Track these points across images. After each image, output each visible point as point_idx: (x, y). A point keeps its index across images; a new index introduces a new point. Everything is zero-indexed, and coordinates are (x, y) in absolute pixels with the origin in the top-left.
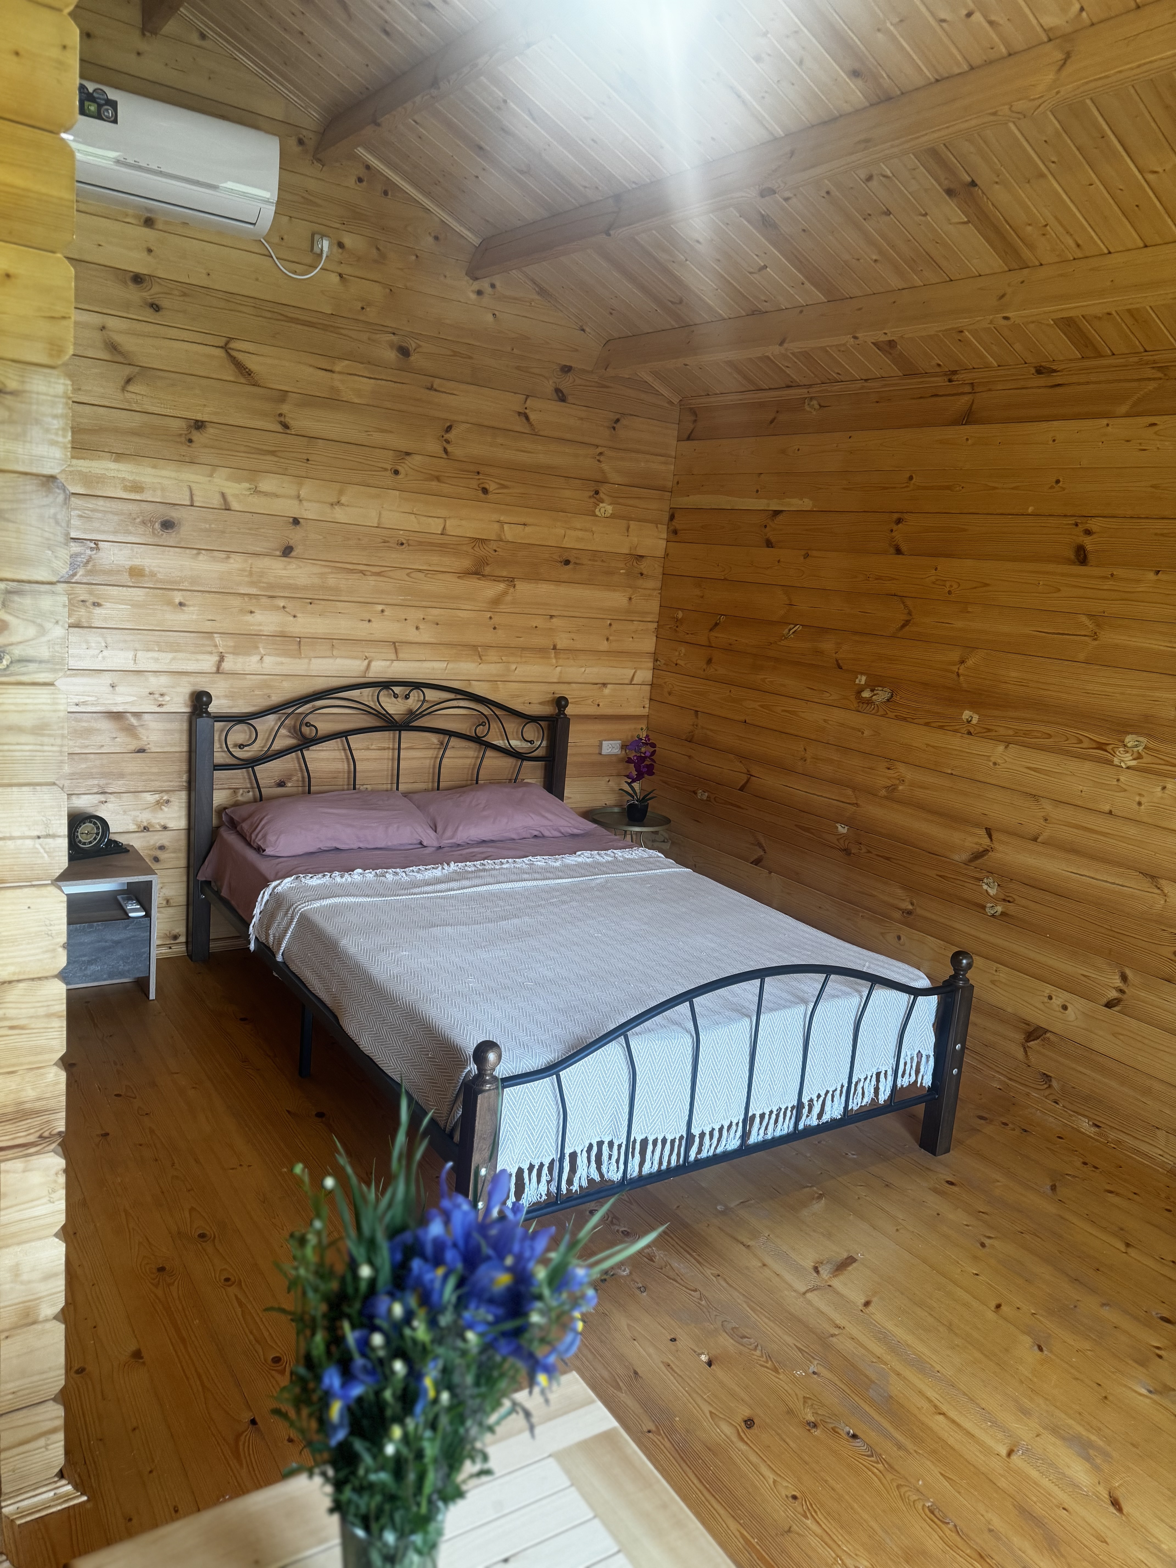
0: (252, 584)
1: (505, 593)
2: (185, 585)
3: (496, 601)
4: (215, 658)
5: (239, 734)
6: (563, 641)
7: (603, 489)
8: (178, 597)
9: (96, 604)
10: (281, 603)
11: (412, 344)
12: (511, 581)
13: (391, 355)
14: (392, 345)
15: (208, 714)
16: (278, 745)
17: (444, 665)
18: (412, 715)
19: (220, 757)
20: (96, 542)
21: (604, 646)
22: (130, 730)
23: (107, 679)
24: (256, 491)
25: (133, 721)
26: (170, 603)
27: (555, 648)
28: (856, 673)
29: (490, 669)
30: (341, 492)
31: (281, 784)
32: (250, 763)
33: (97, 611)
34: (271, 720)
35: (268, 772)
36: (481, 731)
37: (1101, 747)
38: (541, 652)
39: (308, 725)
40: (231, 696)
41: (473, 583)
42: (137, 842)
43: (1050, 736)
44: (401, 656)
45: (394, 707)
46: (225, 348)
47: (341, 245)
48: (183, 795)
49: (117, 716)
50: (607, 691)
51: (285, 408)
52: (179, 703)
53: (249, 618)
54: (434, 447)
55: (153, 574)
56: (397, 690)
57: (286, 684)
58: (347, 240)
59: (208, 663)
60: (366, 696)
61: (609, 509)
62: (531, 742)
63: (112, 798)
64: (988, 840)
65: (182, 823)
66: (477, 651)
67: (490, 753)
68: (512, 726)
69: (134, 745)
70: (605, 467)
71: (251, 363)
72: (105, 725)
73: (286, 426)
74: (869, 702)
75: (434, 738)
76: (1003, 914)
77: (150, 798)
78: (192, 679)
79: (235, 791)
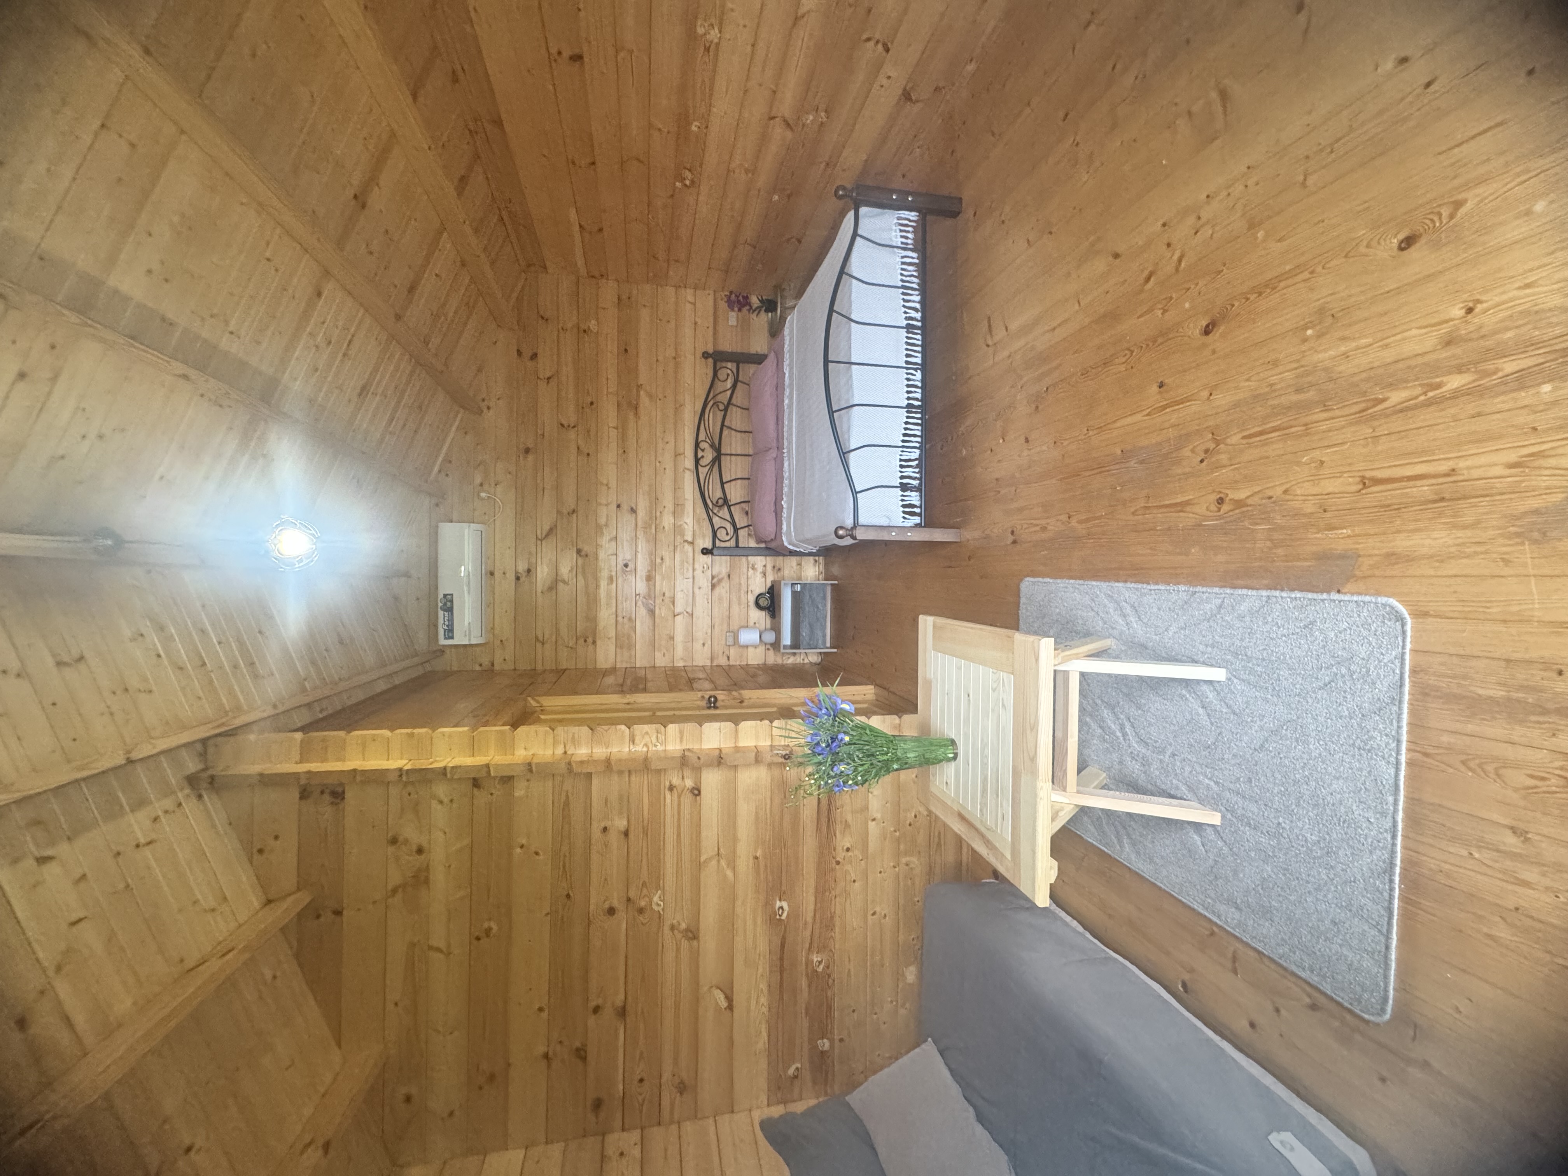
0: (651, 528)
1: (646, 391)
2: (653, 557)
3: (650, 396)
4: (686, 544)
5: (721, 534)
6: (670, 352)
7: (583, 326)
8: (658, 561)
9: (664, 595)
10: (658, 514)
11: (522, 446)
12: (639, 387)
13: (531, 457)
14: (525, 458)
15: (712, 549)
16: (728, 517)
17: (686, 428)
18: (712, 446)
19: (732, 543)
20: (636, 595)
21: (673, 323)
22: (720, 581)
23: (697, 591)
24: (606, 525)
25: (715, 580)
26: (661, 564)
27: (675, 358)
28: (674, 188)
29: (688, 400)
30: (602, 484)
31: (747, 513)
32: (736, 530)
33: (666, 594)
34: (716, 520)
35: (741, 521)
36: (722, 407)
37: (707, 50)
38: (677, 366)
39: (717, 502)
40: (704, 536)
41: (641, 410)
42: (770, 578)
43: (703, 81)
44: (682, 451)
45: (708, 456)
46: (541, 540)
47: (481, 485)
48: (750, 558)
49: (713, 586)
50: (699, 321)
51: (565, 512)
52: (708, 559)
53: (666, 528)
54: (572, 434)
55: (649, 571)
56: (700, 455)
57: (698, 511)
58: (478, 481)
59: (688, 548)
60: (703, 471)
61: (593, 322)
62: (728, 375)
63: (750, 589)
64: (777, 119)
65: (763, 558)
66: (678, 408)
67: (734, 401)
68: (719, 386)
69: (726, 578)
70: (569, 325)
71: (546, 528)
72: (717, 590)
73: (574, 511)
74: (692, 182)
75: (726, 432)
76: (826, 111)
77: (751, 571)
78: (696, 555)
79: (749, 535)
